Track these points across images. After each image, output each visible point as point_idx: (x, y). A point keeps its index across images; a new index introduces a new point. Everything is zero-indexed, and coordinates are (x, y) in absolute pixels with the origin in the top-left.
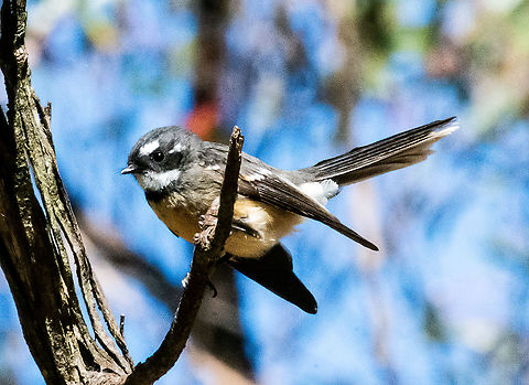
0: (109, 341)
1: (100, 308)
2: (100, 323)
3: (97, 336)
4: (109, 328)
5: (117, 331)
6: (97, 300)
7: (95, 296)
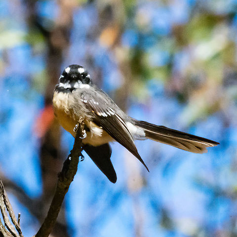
0: (12, 227)
1: (7, 210)
2: (7, 218)
3: (6, 224)
4: (12, 221)
5: (16, 222)
6: (6, 205)
7: (5, 204)
